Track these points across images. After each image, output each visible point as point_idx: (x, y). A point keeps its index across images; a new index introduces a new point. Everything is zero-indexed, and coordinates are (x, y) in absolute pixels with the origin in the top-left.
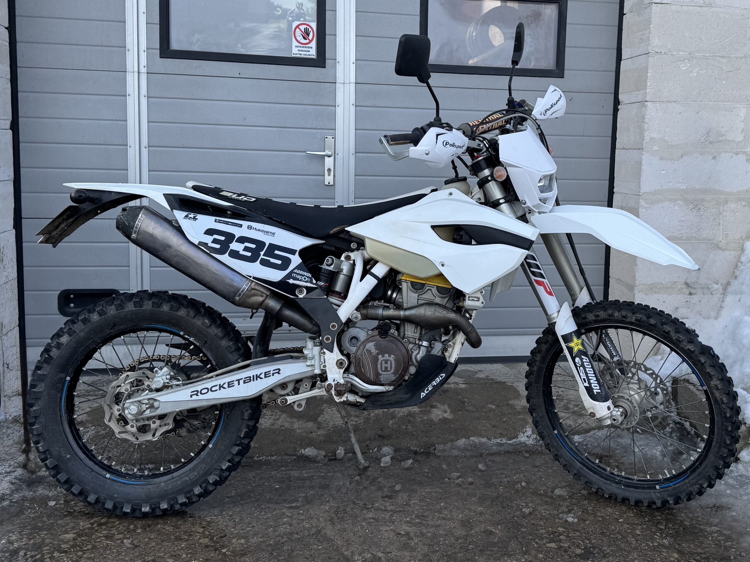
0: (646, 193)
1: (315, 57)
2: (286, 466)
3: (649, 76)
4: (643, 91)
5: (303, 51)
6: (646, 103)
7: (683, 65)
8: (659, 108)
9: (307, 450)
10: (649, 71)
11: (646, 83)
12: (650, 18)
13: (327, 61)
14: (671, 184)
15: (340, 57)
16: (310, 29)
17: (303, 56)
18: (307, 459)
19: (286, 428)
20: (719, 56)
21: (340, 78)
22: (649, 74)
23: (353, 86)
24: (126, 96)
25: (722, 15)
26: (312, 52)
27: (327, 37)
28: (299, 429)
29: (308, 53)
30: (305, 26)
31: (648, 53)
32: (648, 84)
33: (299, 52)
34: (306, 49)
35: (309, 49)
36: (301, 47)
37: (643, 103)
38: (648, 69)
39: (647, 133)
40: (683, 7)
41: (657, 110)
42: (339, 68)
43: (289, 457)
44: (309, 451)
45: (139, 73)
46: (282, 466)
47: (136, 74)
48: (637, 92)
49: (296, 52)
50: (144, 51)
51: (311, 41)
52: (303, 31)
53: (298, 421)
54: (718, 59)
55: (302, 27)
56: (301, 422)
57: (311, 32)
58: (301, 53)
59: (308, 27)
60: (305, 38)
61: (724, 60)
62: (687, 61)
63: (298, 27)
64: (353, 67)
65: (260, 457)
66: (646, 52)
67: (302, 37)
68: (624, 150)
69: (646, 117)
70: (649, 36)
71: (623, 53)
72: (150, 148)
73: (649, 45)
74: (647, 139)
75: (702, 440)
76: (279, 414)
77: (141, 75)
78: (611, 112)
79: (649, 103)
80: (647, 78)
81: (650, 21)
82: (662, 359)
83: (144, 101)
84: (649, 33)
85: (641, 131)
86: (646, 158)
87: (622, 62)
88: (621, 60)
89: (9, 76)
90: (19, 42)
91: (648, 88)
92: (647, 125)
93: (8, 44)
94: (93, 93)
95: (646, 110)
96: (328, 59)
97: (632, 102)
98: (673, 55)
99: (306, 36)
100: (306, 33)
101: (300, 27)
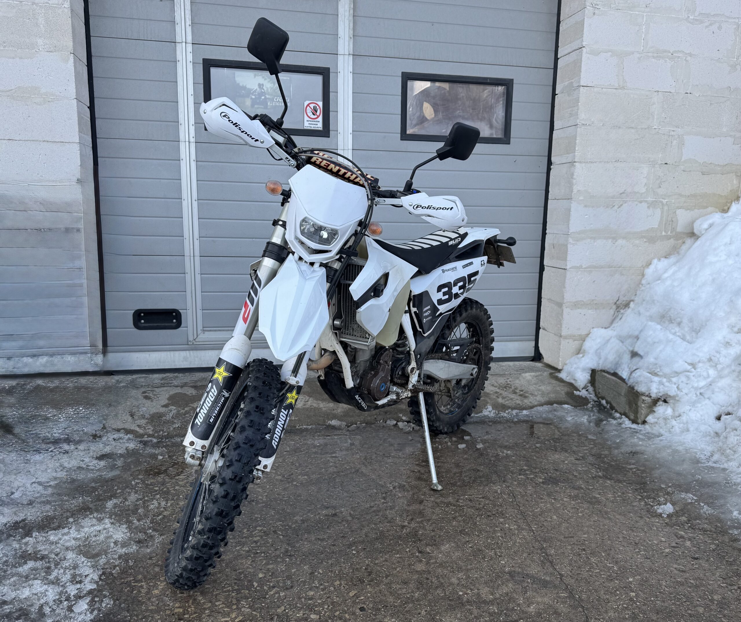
0: (573, 233)
1: (321, 129)
3: (577, 143)
4: (572, 154)
5: (313, 124)
6: (575, 164)
8: (584, 167)
10: (577, 139)
11: (575, 148)
13: (331, 132)
14: (592, 226)
15: (340, 129)
16: (318, 107)
17: (312, 128)
18: (334, 427)
21: (340, 145)
22: (577, 141)
23: (350, 151)
24: (180, 160)
26: (319, 125)
27: (331, 113)
28: (324, 407)
29: (316, 126)
30: (314, 105)
31: (577, 125)
32: (577, 149)
33: (309, 125)
34: (315, 123)
35: (317, 123)
36: (310, 121)
37: (572, 163)
38: (576, 137)
39: (575, 186)
40: (603, 89)
41: (583, 169)
42: (340, 137)
45: (189, 142)
48: (567, 155)
49: (307, 125)
50: (193, 125)
51: (318, 117)
52: (313, 108)
55: (312, 106)
58: (311, 126)
59: (316, 106)
60: (314, 114)
61: (632, 131)
63: (308, 105)
64: (350, 137)
66: (575, 124)
67: (311, 113)
68: (556, 200)
69: (575, 174)
70: (577, 112)
71: (555, 124)
72: (199, 201)
73: (578, 118)
74: (575, 191)
75: (616, 411)
76: (308, 398)
77: (191, 144)
78: (545, 171)
79: (576, 164)
80: (575, 144)
81: (578, 100)
82: (583, 357)
83: (193, 164)
84: (578, 110)
85: (570, 185)
86: (574, 206)
87: (554, 132)
88: (553, 130)
89: (91, 145)
90: (98, 118)
91: (576, 151)
92: (575, 181)
93: (90, 120)
94: (155, 158)
95: (575, 169)
96: (332, 130)
97: (563, 163)
98: (595, 126)
99: (314, 112)
100: (315, 110)
101: (310, 105)
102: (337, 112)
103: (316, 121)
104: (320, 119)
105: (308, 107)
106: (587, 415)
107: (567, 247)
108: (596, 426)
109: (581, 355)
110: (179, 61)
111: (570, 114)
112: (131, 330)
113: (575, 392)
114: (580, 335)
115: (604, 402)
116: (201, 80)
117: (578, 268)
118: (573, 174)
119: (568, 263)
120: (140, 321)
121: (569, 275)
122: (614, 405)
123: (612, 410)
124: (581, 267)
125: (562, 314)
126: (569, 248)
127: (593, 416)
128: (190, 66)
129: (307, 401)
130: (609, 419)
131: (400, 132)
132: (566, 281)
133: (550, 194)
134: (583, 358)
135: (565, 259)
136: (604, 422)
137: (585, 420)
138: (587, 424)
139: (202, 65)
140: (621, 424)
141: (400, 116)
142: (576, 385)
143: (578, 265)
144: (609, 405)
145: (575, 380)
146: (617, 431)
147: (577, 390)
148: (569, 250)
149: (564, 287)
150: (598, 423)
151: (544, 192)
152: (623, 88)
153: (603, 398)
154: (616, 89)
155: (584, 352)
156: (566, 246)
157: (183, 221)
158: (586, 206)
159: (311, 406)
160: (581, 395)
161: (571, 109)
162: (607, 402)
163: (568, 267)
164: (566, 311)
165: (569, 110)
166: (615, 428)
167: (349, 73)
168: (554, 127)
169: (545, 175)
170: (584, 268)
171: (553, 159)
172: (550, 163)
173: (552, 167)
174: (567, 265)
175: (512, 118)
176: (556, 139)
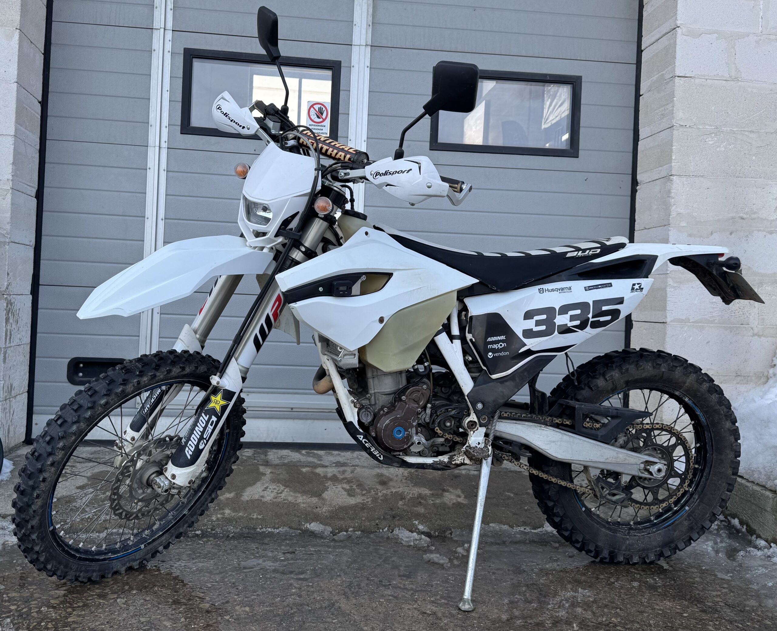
2: (290, 540)
3: (674, 150)
4: (668, 165)
5: (316, 129)
6: (672, 177)
7: (710, 139)
8: (685, 182)
9: (312, 524)
10: (674, 144)
11: (671, 157)
12: (674, 91)
15: (351, 135)
16: (324, 109)
18: (313, 534)
19: (290, 502)
20: (748, 131)
22: (674, 147)
24: (146, 169)
25: (750, 90)
26: (326, 131)
27: (340, 116)
28: (303, 503)
29: (321, 131)
31: (672, 127)
32: (673, 158)
34: (320, 128)
35: (322, 128)
36: (314, 125)
37: (668, 178)
38: (672, 142)
39: (673, 208)
40: (708, 80)
41: (684, 185)
43: (293, 531)
44: (314, 526)
45: (160, 147)
46: (286, 539)
47: (157, 149)
48: (660, 168)
50: (166, 127)
51: (324, 120)
53: (302, 496)
54: (747, 133)
55: (317, 107)
56: (304, 497)
57: (325, 111)
59: (322, 107)
61: (752, 135)
62: (713, 135)
63: (312, 106)
64: (364, 145)
65: (262, 528)
66: (670, 126)
67: (316, 116)
68: (646, 230)
69: (673, 191)
70: (673, 110)
71: (640, 133)
72: (167, 220)
73: (673, 118)
74: (674, 214)
75: (759, 536)
76: (282, 488)
77: (162, 150)
78: (629, 193)
79: (675, 178)
80: (672, 150)
81: (674, 94)
83: (163, 175)
84: (673, 107)
85: (667, 208)
86: (673, 234)
87: (639, 143)
88: (638, 141)
89: (38, 147)
90: (50, 116)
91: (673, 161)
92: (673, 200)
93: (39, 117)
94: (115, 166)
95: (672, 184)
96: (341, 137)
97: (653, 179)
98: (699, 129)
99: (320, 115)
100: (320, 112)
101: (314, 106)
102: (349, 114)
103: (321, 126)
104: (327, 123)
105: (312, 109)
106: (711, 540)
107: (666, 291)
108: (729, 558)
110: (154, 50)
111: (662, 115)
112: (65, 384)
115: (736, 522)
116: (180, 73)
117: (684, 321)
118: (669, 192)
119: (668, 315)
120: (77, 374)
121: (670, 331)
122: (755, 526)
123: (752, 536)
124: (687, 320)
126: (668, 292)
127: (721, 542)
128: (168, 56)
129: (281, 493)
130: (748, 549)
131: (429, 140)
132: (667, 340)
133: (636, 223)
135: (664, 309)
136: (742, 553)
137: (710, 549)
138: (713, 554)
139: (183, 55)
140: (769, 556)
141: (429, 121)
143: (684, 318)
144: (745, 527)
146: (766, 568)
148: (668, 295)
150: (731, 554)
151: (628, 221)
152: (736, 79)
153: (734, 516)
154: (725, 80)
156: (664, 290)
157: (144, 244)
158: (690, 235)
159: (284, 500)
161: (663, 108)
162: (742, 523)
163: (668, 320)
165: (661, 109)
166: (760, 563)
167: (366, 68)
168: (640, 137)
169: (629, 199)
170: (693, 322)
171: (639, 178)
172: (635, 183)
173: (638, 188)
174: (666, 317)
175: (581, 125)
176: (643, 151)
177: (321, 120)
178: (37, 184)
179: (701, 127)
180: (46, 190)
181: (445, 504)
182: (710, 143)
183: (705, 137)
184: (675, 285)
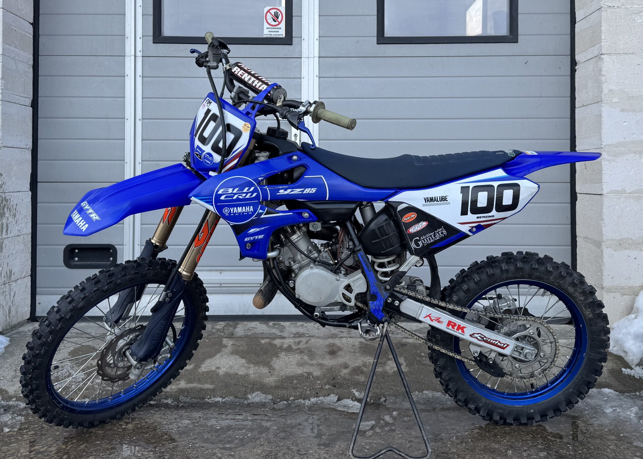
0: (609, 145)
1: (283, 36)
3: (603, 30)
4: (598, 45)
5: (273, 32)
6: (602, 56)
7: (639, 18)
8: (616, 60)
10: (602, 25)
11: (601, 37)
13: (294, 39)
14: (634, 136)
15: (305, 35)
16: (279, 13)
17: (273, 36)
21: (305, 53)
22: (602, 28)
23: (317, 60)
24: (125, 76)
26: (281, 32)
27: (294, 18)
28: (254, 374)
29: (277, 33)
30: (275, 10)
31: (601, 8)
32: (603, 38)
33: (269, 33)
34: (275, 30)
35: (278, 30)
36: (271, 28)
37: (599, 57)
38: (601, 23)
39: (605, 85)
41: (614, 63)
42: (304, 44)
45: (135, 56)
47: (133, 58)
48: (593, 48)
49: (267, 33)
50: (140, 38)
51: (280, 23)
52: (273, 14)
55: (273, 12)
57: (280, 15)
58: (271, 33)
59: (277, 11)
60: (275, 21)
63: (268, 11)
64: (317, 43)
66: (599, 8)
67: (272, 20)
68: (584, 107)
69: (603, 69)
71: (576, 16)
72: (144, 120)
74: (605, 91)
77: (137, 58)
78: (569, 73)
79: (604, 56)
80: (601, 30)
82: (636, 318)
83: (139, 80)
85: (599, 85)
86: (605, 110)
87: (576, 25)
88: (575, 23)
89: (31, 62)
90: (41, 35)
91: (603, 41)
92: (604, 78)
93: (32, 37)
94: (98, 75)
95: (603, 63)
96: (295, 37)
97: (588, 59)
98: (627, 8)
99: (276, 18)
100: (276, 16)
101: (270, 11)
102: (301, 16)
103: (278, 28)
104: (283, 25)
105: (269, 14)
107: (601, 164)
109: (633, 316)
112: (61, 268)
113: (623, 369)
114: (630, 287)
117: (619, 193)
118: (601, 70)
119: (604, 187)
120: (73, 259)
121: (606, 202)
124: (624, 191)
125: (601, 257)
131: (376, 35)
132: (604, 210)
133: (576, 101)
134: (636, 320)
135: (600, 181)
141: (376, 17)
142: (627, 359)
143: (620, 189)
145: (625, 352)
147: (628, 366)
148: (604, 168)
149: (602, 219)
151: (569, 99)
155: (638, 311)
157: (124, 142)
158: (623, 110)
160: (632, 374)
163: (604, 192)
164: (607, 252)
168: (577, 20)
169: (569, 78)
170: (629, 193)
171: (577, 58)
172: (573, 63)
173: (576, 67)
174: (602, 189)
175: (519, 12)
176: (579, 33)
177: (277, 23)
178: (32, 95)
179: (629, 7)
180: (40, 100)
181: (386, 372)
182: (639, 21)
183: (634, 16)
184: (610, 158)
